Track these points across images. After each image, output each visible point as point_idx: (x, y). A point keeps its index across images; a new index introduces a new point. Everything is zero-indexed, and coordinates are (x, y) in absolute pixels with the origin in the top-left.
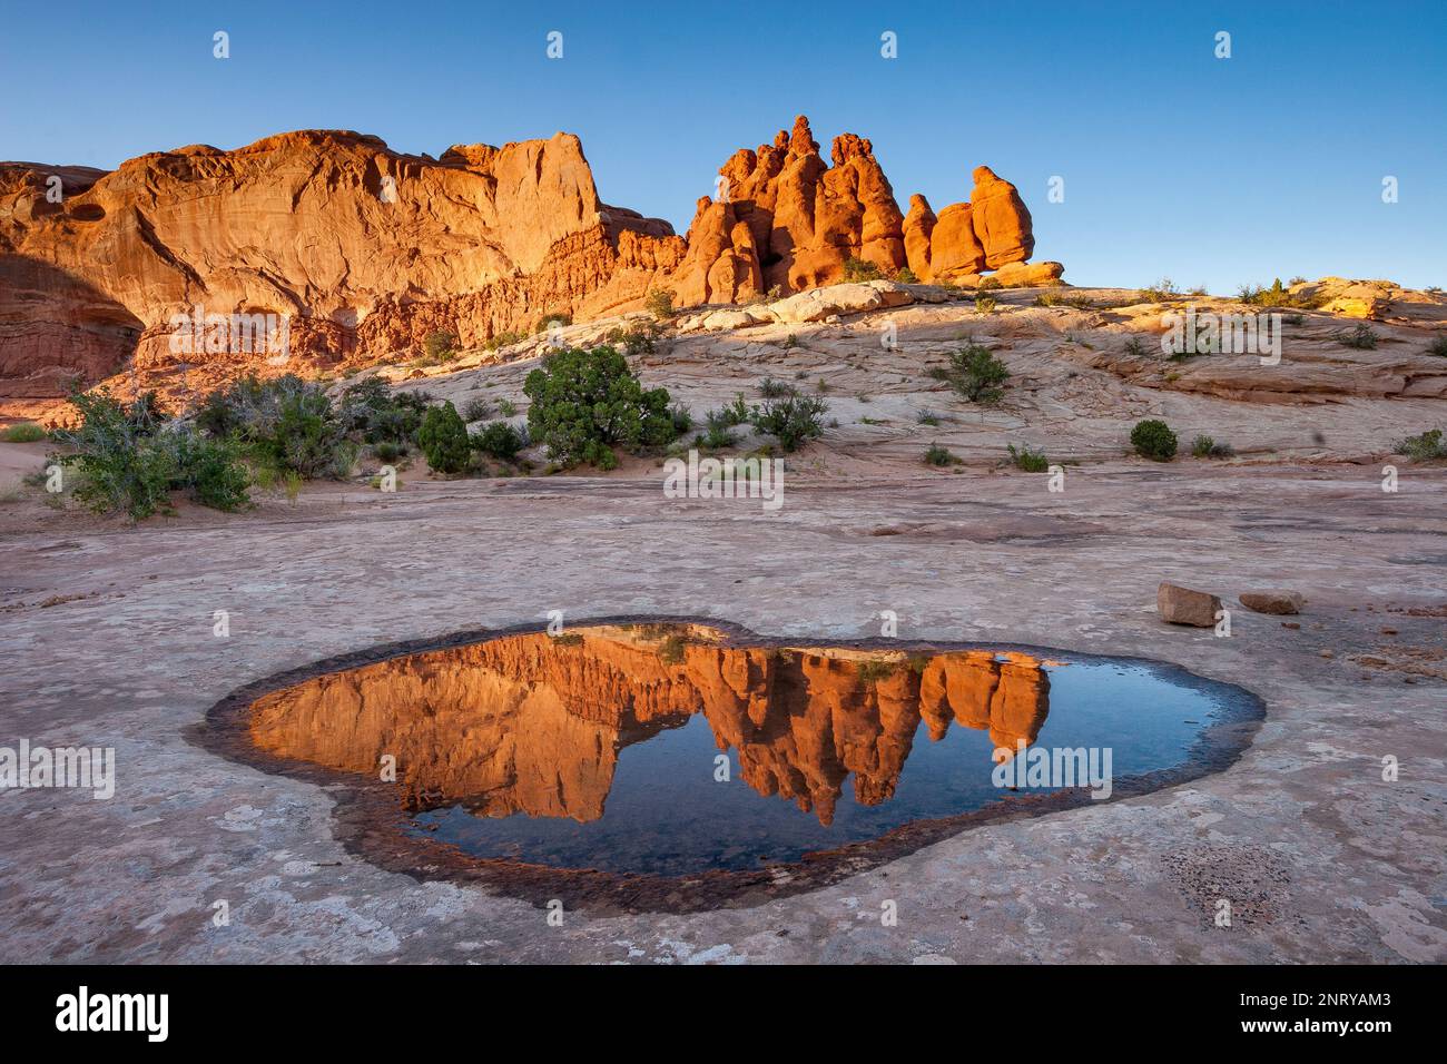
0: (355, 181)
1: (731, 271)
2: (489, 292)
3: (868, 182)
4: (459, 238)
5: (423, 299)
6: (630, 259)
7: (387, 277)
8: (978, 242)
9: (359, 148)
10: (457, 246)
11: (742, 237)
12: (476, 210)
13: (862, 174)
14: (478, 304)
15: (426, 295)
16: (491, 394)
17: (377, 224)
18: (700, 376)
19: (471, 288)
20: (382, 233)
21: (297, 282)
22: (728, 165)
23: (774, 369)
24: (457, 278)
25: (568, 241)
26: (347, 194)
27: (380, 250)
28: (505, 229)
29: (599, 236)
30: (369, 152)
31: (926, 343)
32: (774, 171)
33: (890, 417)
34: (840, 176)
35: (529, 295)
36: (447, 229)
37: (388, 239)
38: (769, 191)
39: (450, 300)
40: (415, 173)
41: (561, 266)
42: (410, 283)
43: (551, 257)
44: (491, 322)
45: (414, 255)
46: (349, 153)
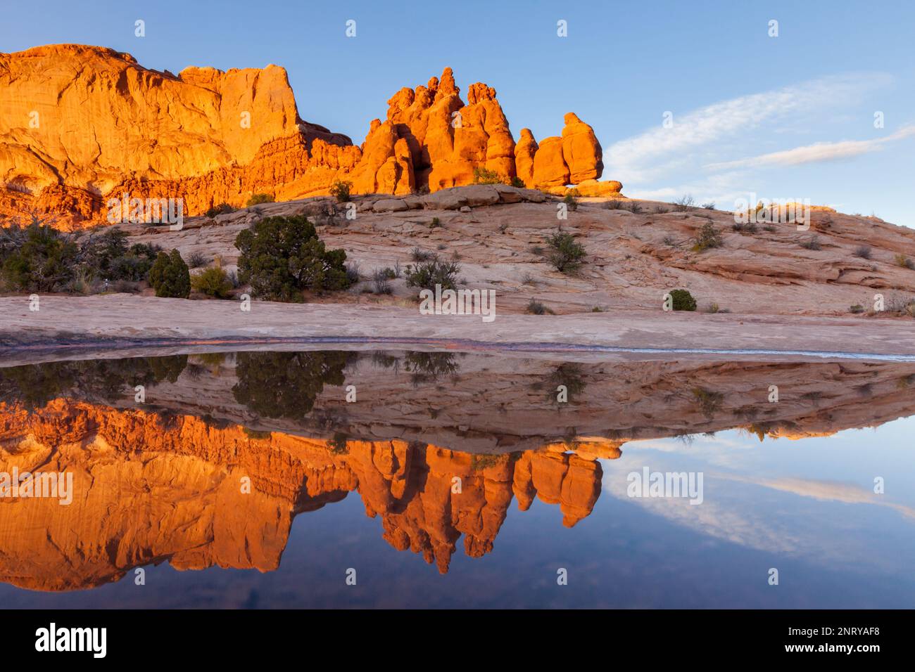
0: (110, 87)
1: (393, 173)
2: (212, 176)
3: (492, 117)
4: (190, 136)
5: (161, 179)
6: (320, 160)
7: (132, 160)
8: (565, 164)
9: (114, 61)
11: (402, 149)
12: (205, 115)
13: (489, 111)
14: (203, 186)
15: (162, 175)
16: (209, 248)
17: (126, 120)
18: (368, 244)
19: (198, 173)
20: (129, 126)
21: (57, 157)
22: (394, 98)
23: (422, 242)
24: (188, 164)
25: (274, 144)
26: (102, 94)
27: (127, 139)
28: (226, 131)
29: (298, 142)
30: (122, 65)
31: (529, 229)
32: (427, 105)
33: (503, 279)
34: (473, 112)
35: (242, 180)
36: (181, 128)
37: (135, 132)
38: (422, 119)
39: (181, 180)
40: (157, 83)
41: (268, 161)
42: (150, 166)
43: (261, 155)
44: (212, 199)
45: (154, 144)
46: (107, 65)
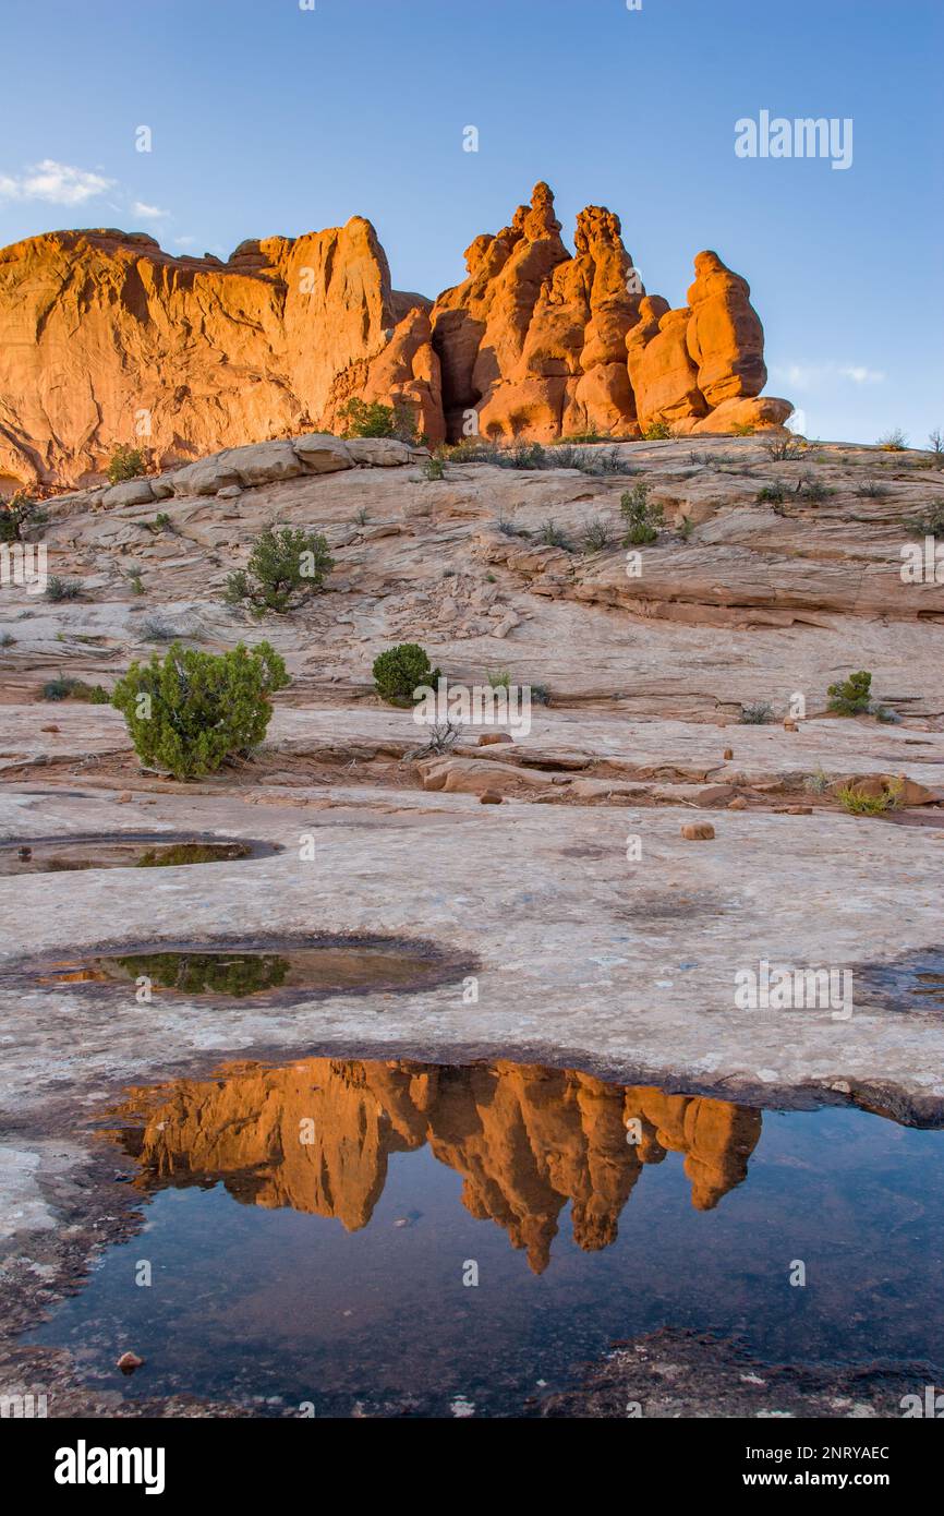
0: (112, 297)
4: (239, 372)
7: (149, 428)
9: (120, 251)
10: (236, 382)
12: (262, 330)
15: (196, 452)
17: (137, 355)
20: (143, 366)
21: (39, 436)
25: (350, 373)
26: (101, 314)
27: (140, 390)
28: (294, 357)
30: (130, 256)
36: (225, 359)
37: (151, 375)
40: (186, 283)
42: (176, 436)
45: (182, 395)
46: (107, 260)
